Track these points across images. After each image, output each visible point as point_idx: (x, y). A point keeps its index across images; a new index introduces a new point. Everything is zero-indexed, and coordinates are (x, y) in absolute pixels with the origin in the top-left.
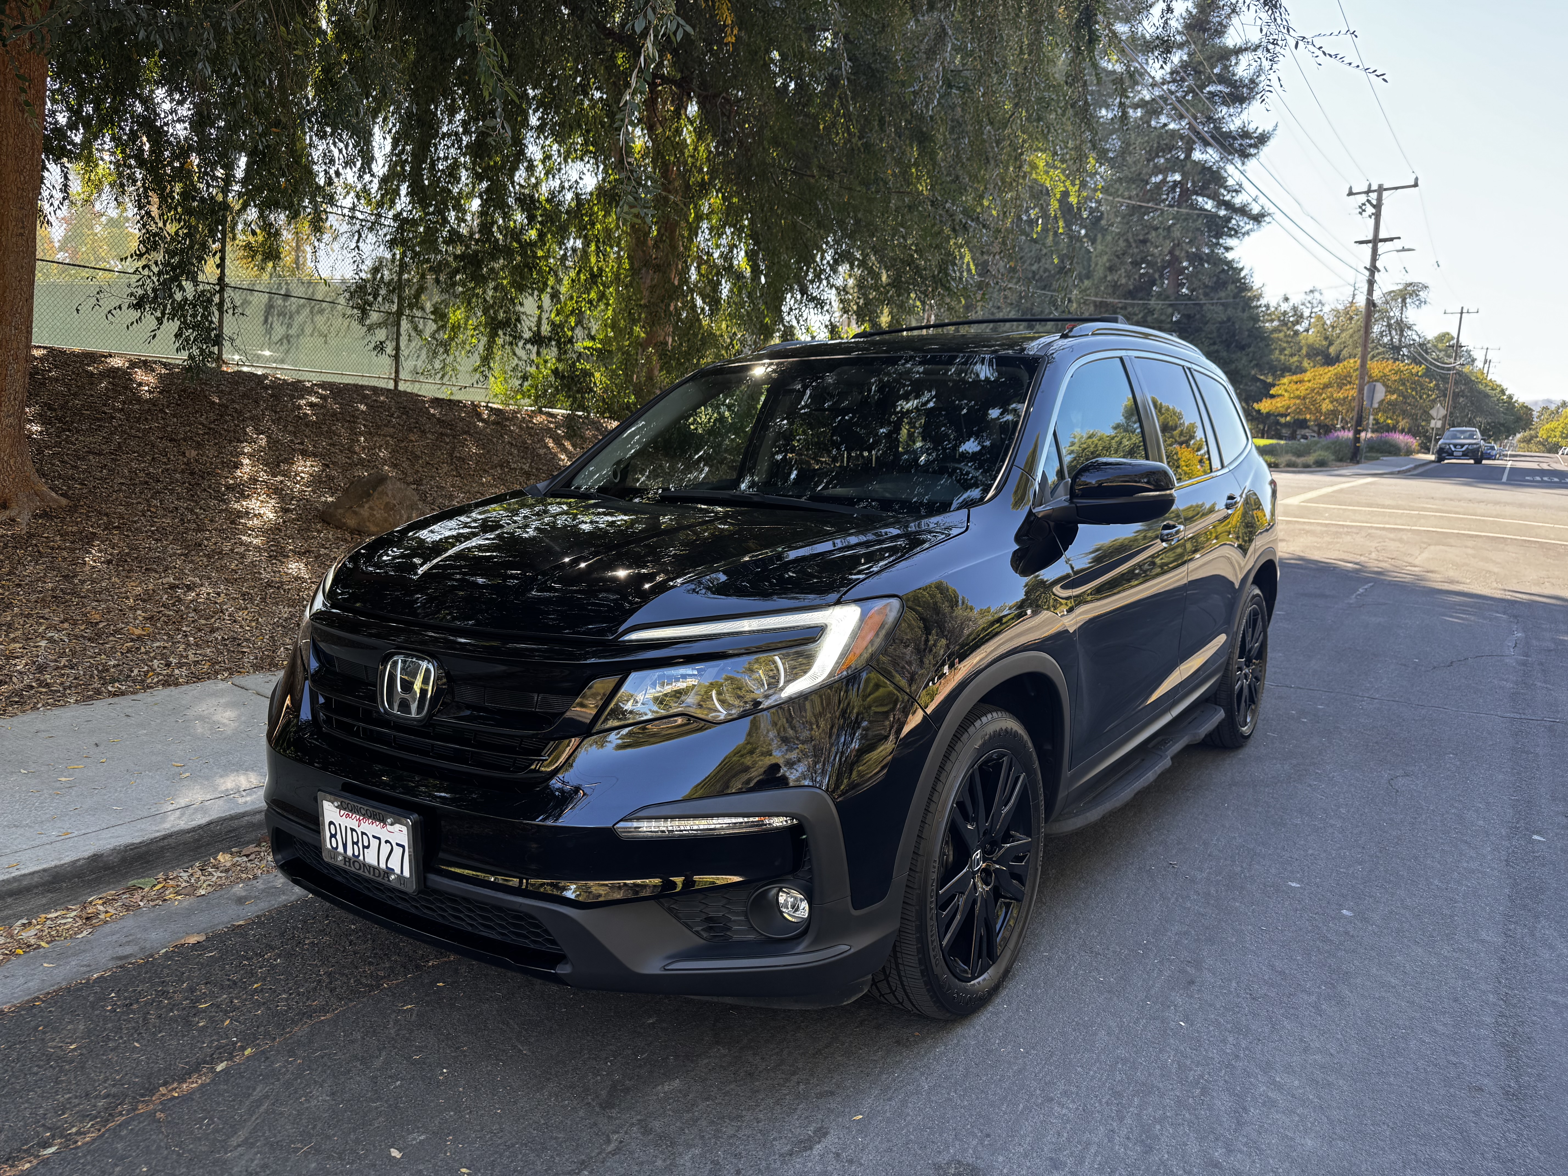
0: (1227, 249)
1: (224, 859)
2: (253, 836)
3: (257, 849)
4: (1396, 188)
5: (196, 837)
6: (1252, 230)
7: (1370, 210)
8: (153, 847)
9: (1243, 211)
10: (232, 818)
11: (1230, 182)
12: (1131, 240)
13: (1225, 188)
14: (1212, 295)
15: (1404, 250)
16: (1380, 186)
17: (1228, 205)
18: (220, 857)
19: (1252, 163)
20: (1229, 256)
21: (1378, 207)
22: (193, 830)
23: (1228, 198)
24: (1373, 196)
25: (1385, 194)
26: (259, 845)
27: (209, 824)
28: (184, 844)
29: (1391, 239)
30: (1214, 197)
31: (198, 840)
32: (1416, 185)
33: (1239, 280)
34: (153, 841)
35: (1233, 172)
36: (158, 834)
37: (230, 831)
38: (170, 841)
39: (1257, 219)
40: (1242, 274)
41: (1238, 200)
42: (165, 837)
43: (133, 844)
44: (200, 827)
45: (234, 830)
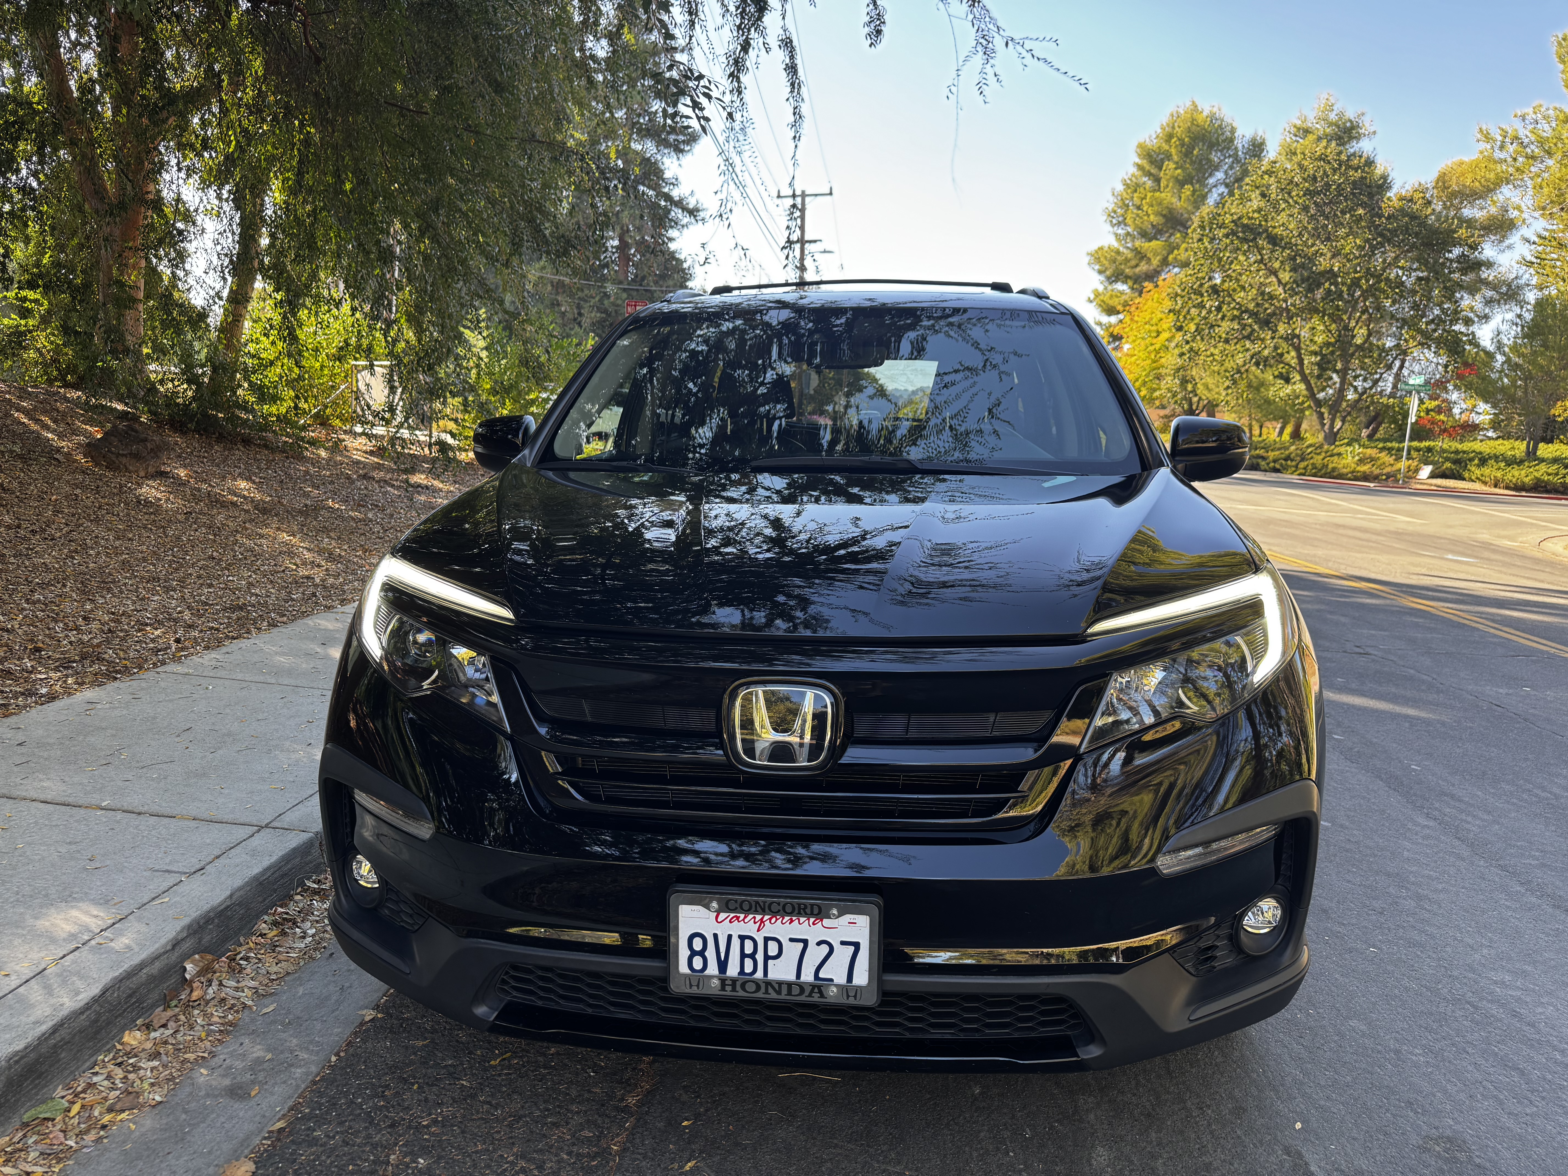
0: (671, 239)
1: (132, 1038)
2: (155, 996)
3: (170, 1013)
4: (816, 195)
5: (93, 1017)
6: (691, 223)
7: (798, 214)
8: (43, 1050)
9: (679, 204)
10: (130, 975)
11: (668, 175)
12: (582, 223)
13: (663, 180)
14: (661, 283)
15: (825, 252)
16: (803, 192)
17: (668, 197)
18: (127, 1038)
19: (686, 159)
20: (672, 246)
21: (803, 211)
22: (87, 1007)
23: (666, 190)
24: (799, 200)
25: (807, 199)
26: (167, 1007)
27: (104, 992)
28: (80, 1032)
29: (815, 241)
30: (656, 187)
31: (96, 1021)
32: (831, 194)
33: (683, 270)
34: (43, 1039)
35: (670, 165)
36: (44, 1028)
37: (130, 996)
38: (63, 1033)
39: (693, 212)
40: (685, 265)
41: (675, 193)
42: (55, 1029)
43: (16, 1053)
44: (95, 1000)
45: (134, 992)
